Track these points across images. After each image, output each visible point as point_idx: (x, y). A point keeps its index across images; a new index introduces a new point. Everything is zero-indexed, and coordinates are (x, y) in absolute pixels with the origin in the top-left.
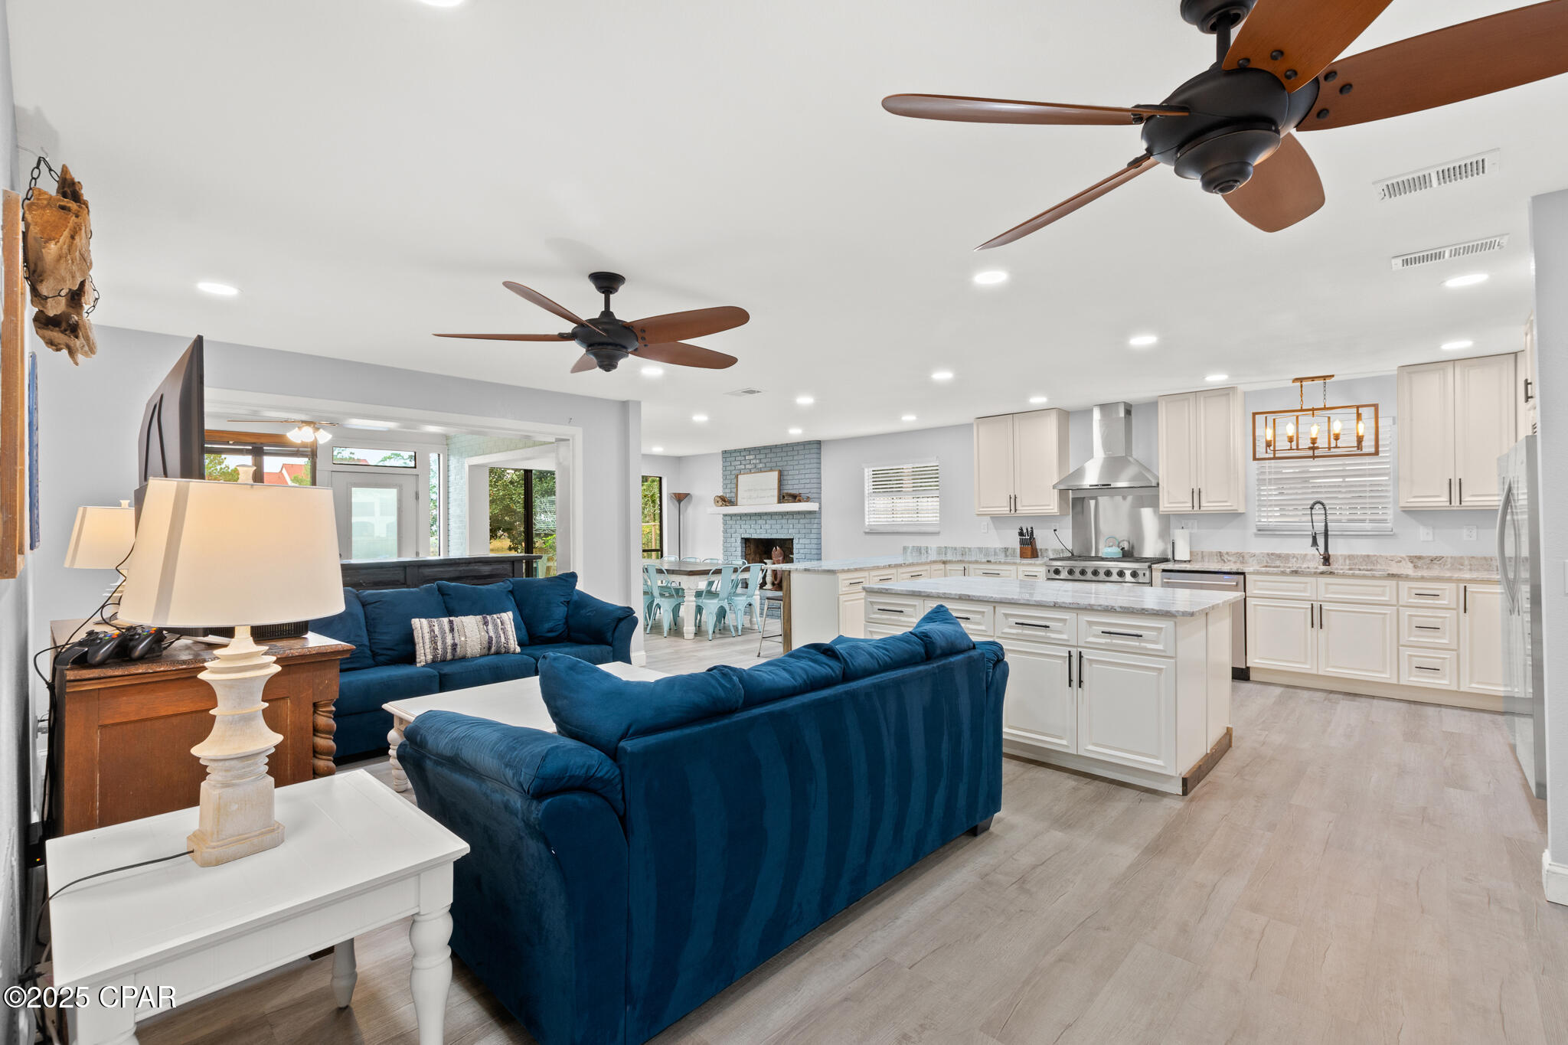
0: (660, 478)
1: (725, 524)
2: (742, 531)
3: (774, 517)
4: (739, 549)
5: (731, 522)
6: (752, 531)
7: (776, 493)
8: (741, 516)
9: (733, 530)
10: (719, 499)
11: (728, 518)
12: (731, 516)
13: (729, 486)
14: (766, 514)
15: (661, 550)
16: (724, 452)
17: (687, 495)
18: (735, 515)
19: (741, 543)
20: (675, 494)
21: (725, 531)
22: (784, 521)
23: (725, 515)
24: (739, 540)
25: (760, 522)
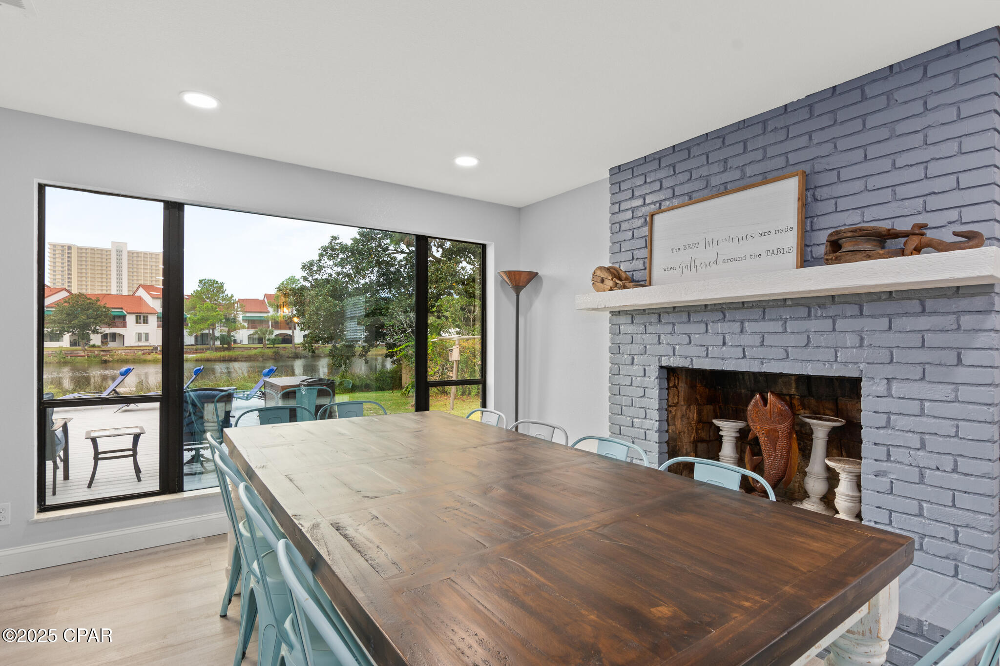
0: (484, 247)
1: (616, 331)
2: (663, 349)
3: (771, 313)
4: (654, 393)
5: (631, 329)
6: (692, 350)
7: (791, 240)
8: (659, 313)
9: (636, 348)
10: (604, 275)
11: (622, 320)
12: (633, 314)
13: (626, 246)
14: (743, 305)
15: (482, 382)
16: (616, 171)
17: (533, 276)
18: (644, 312)
19: (659, 378)
20: (510, 274)
21: (616, 349)
22: (813, 325)
23: (616, 313)
24: (653, 372)
25: (720, 327)
